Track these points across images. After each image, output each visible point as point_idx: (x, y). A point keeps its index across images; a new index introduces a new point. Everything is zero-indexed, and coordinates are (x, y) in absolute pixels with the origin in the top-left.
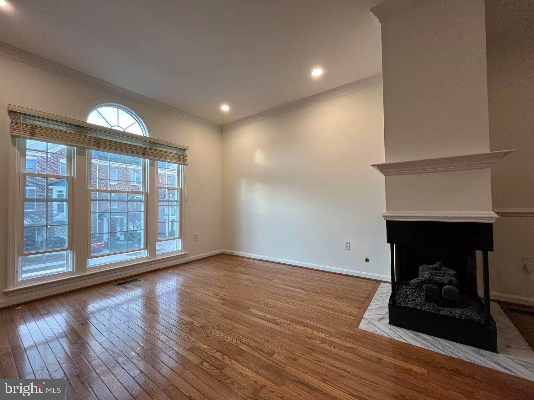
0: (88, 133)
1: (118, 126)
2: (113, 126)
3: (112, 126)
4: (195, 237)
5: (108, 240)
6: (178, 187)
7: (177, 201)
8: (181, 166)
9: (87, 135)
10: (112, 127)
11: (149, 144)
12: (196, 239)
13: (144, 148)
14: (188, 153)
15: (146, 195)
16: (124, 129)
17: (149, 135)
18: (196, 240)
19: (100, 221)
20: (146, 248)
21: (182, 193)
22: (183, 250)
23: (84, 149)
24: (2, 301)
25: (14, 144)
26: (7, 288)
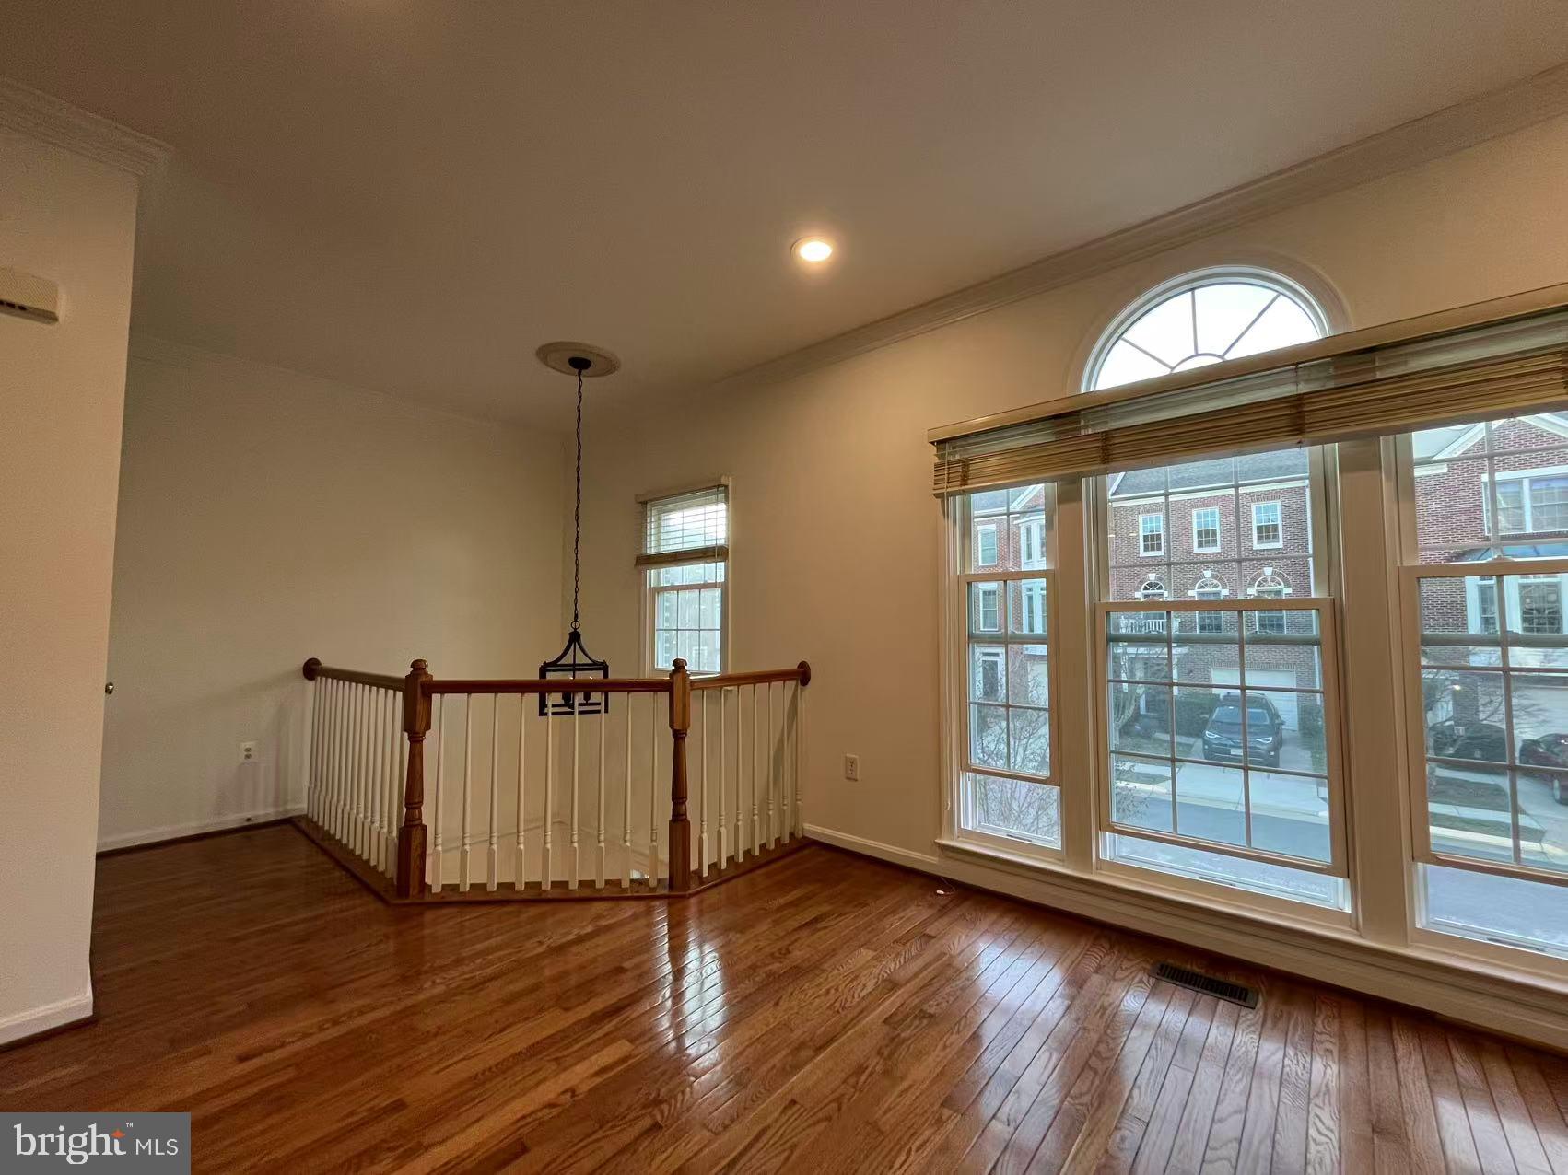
1: (1197, 355)
2: (1176, 366)
3: (1173, 366)
10: (1173, 369)
11: (1336, 368)
15: (1334, 614)
16: (1219, 356)
24: (934, 859)
25: (945, 514)
26: (940, 836)
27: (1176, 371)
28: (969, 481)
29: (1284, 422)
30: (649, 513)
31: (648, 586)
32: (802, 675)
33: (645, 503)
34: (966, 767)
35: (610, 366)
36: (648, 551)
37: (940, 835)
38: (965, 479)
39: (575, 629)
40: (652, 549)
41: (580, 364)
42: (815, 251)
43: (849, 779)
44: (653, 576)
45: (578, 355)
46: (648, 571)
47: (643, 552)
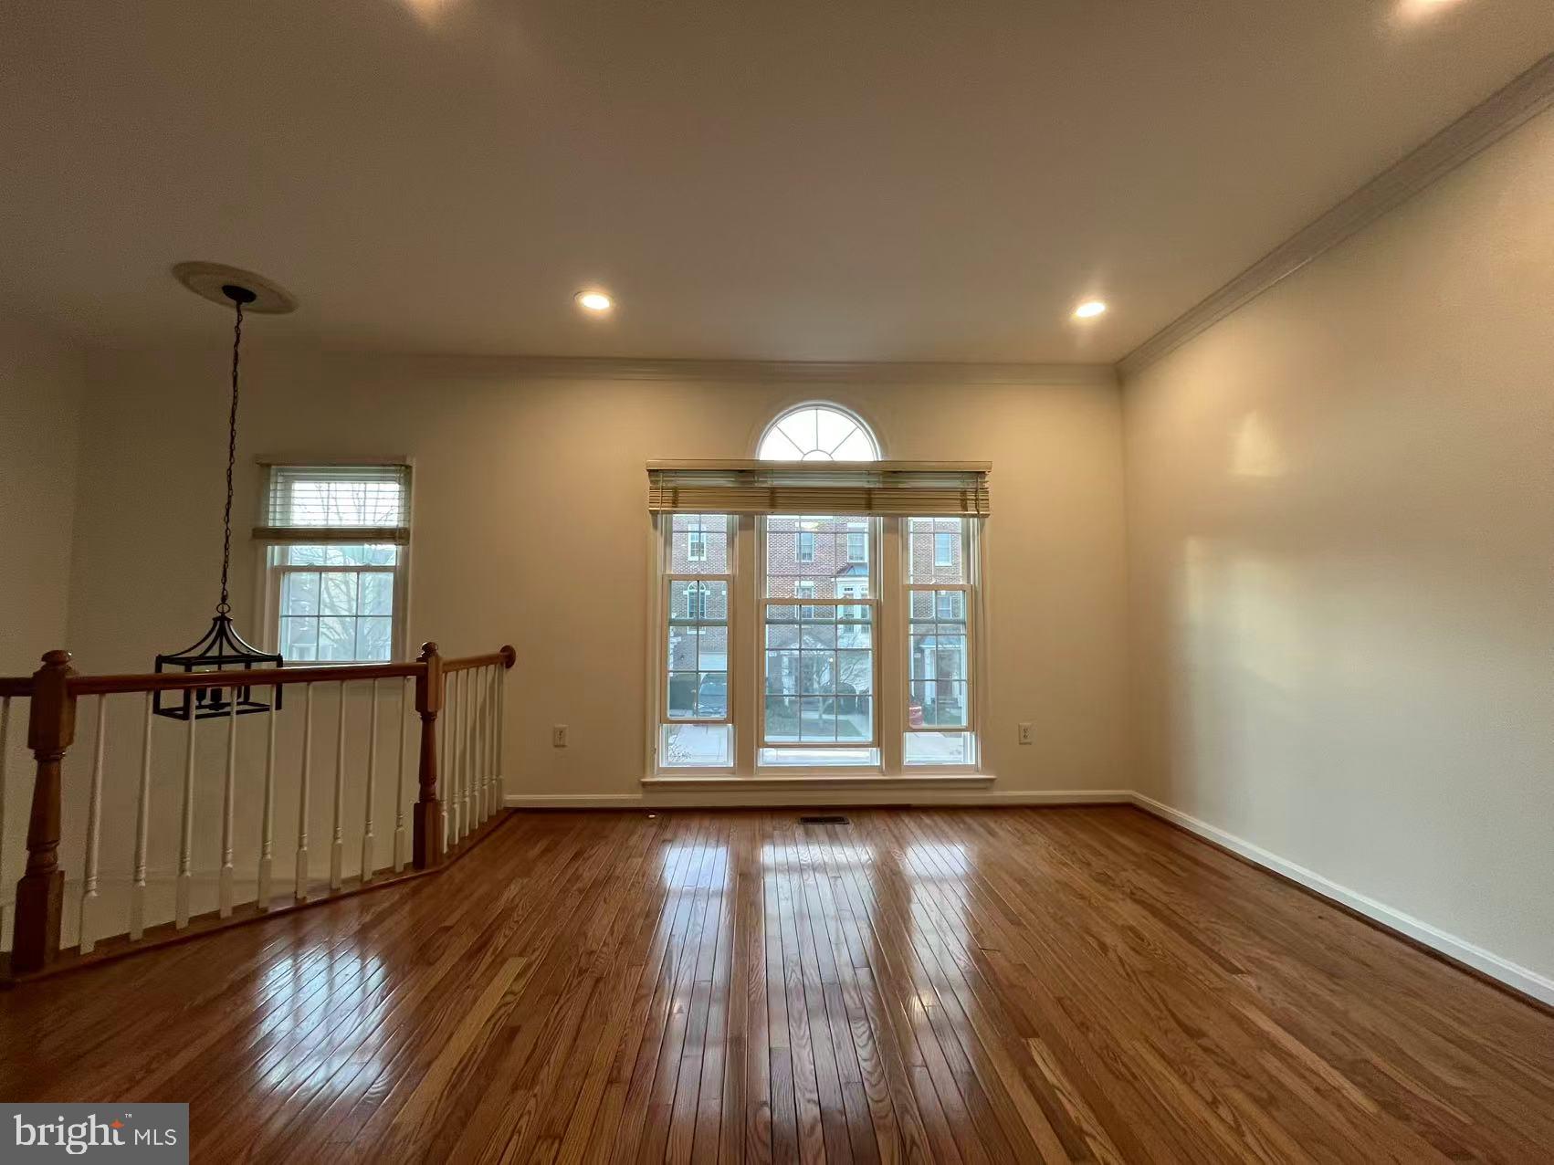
0: (758, 481)
1: (817, 450)
2: (807, 454)
4: (1023, 734)
5: (933, 701)
6: (965, 583)
7: (964, 623)
8: (974, 522)
9: (756, 485)
10: (805, 455)
11: (883, 478)
12: (1024, 741)
13: (869, 491)
14: (990, 482)
15: (878, 608)
16: (830, 454)
17: (882, 456)
18: (1025, 744)
19: (919, 656)
20: (877, 743)
21: (976, 597)
22: (980, 765)
23: (751, 516)
24: (639, 796)
25: (655, 526)
26: (644, 777)
27: (806, 459)
28: (680, 505)
29: (863, 502)
30: (273, 479)
31: (269, 565)
32: (507, 658)
33: (269, 466)
34: (663, 720)
35: (283, 304)
36: (271, 524)
37: (644, 775)
38: (675, 503)
39: (223, 613)
40: (275, 521)
41: (240, 295)
42: (596, 302)
43: (556, 746)
44: (274, 553)
45: (235, 282)
46: (269, 548)
47: (262, 524)
